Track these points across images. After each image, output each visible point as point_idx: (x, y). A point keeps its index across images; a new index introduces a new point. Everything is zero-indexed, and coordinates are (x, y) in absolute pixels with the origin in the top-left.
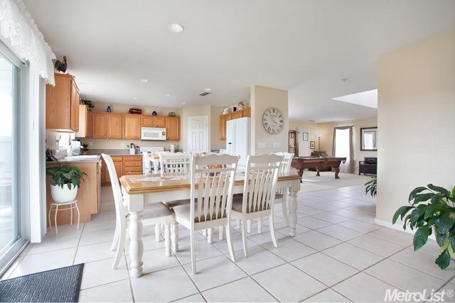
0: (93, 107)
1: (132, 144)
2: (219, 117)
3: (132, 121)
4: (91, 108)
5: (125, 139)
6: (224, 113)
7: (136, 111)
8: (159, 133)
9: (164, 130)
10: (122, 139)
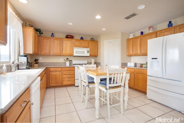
0: (42, 33)
1: (67, 59)
2: (126, 40)
3: (67, 43)
4: (41, 35)
5: (63, 55)
6: (130, 37)
7: (69, 37)
8: (85, 52)
9: (88, 49)
10: (60, 55)
